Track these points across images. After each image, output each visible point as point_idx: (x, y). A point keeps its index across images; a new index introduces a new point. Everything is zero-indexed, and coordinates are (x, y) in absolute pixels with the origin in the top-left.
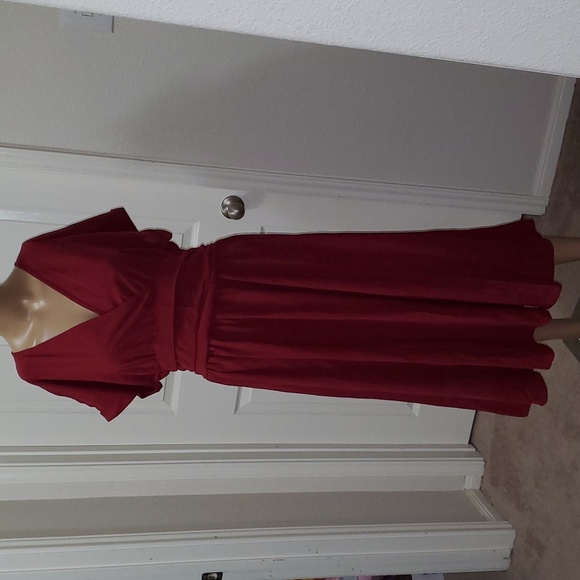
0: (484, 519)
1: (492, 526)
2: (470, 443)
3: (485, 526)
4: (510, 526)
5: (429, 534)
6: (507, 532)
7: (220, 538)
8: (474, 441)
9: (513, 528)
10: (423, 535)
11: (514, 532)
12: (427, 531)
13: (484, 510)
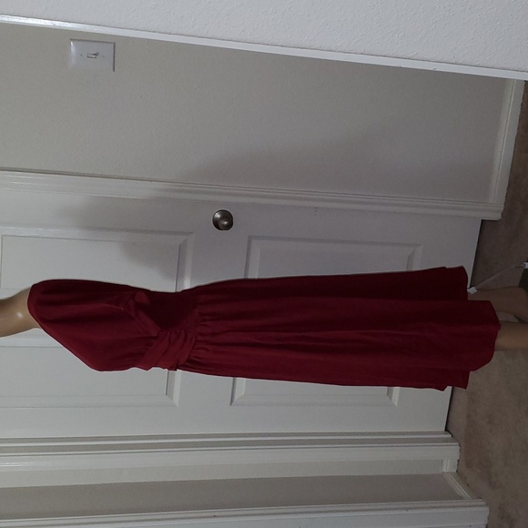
0: (461, 498)
1: (468, 504)
2: (446, 430)
3: (462, 504)
4: (484, 503)
5: (410, 512)
6: (482, 509)
7: (219, 517)
8: (449, 428)
9: (487, 505)
10: (404, 512)
11: (487, 509)
12: (407, 509)
13: (460, 489)
